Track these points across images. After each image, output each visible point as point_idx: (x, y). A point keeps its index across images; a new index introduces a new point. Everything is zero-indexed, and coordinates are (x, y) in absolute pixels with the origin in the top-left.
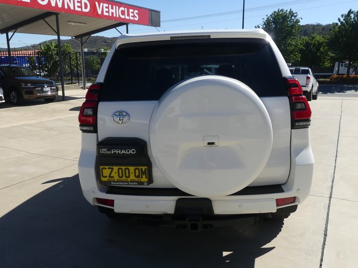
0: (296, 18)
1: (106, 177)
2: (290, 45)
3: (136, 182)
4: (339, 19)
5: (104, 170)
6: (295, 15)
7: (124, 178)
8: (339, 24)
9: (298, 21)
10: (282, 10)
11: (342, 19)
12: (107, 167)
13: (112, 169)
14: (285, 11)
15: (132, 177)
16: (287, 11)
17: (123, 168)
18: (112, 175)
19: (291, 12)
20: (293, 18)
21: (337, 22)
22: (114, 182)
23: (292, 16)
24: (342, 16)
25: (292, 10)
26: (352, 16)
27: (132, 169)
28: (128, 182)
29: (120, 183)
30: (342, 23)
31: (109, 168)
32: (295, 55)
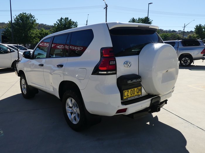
0: (34, 19)
1: (126, 96)
2: (33, 33)
3: (137, 95)
4: (57, 22)
5: (125, 93)
6: (33, 17)
7: (133, 95)
8: (57, 24)
9: (35, 21)
10: (25, 13)
11: (58, 22)
12: (126, 91)
13: (128, 91)
14: (27, 14)
15: (136, 94)
16: (28, 14)
17: (133, 89)
18: (128, 95)
19: (30, 15)
20: (32, 18)
21: (56, 23)
22: (129, 98)
23: (31, 17)
24: (58, 20)
25: (31, 14)
26: (63, 20)
27: (136, 89)
28: (134, 96)
29: (132, 98)
30: (58, 24)
31: (127, 91)
32: (36, 39)
